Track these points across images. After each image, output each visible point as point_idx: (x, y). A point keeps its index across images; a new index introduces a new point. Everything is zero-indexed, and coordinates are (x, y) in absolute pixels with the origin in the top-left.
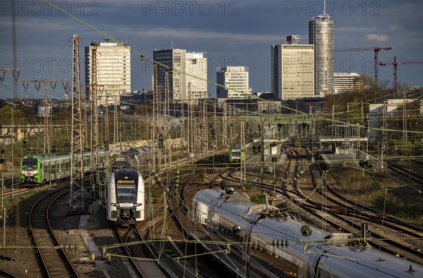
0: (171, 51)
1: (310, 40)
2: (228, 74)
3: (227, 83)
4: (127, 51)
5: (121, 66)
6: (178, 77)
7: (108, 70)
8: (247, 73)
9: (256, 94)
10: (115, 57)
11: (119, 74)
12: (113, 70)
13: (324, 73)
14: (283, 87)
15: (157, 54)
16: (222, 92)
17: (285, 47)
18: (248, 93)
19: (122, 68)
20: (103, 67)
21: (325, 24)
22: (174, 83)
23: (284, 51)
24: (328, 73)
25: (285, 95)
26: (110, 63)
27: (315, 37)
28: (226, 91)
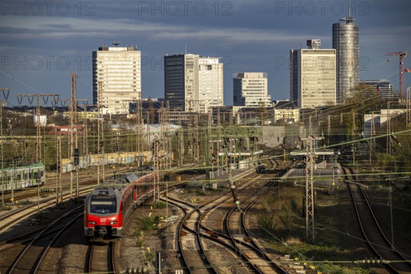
0: (183, 56)
1: (333, 44)
2: (245, 81)
3: (245, 90)
4: (137, 55)
5: (130, 73)
6: (191, 84)
7: (117, 77)
8: (266, 80)
9: (275, 102)
10: (124, 63)
11: (129, 81)
12: (123, 77)
13: (349, 79)
14: (302, 94)
15: (168, 60)
16: (239, 100)
17: (305, 52)
18: (266, 100)
19: (132, 75)
20: (111, 73)
21: (349, 27)
22: (186, 90)
23: (303, 56)
24: (352, 79)
25: (306, 103)
26: (120, 69)
27: (339, 40)
28: (244, 99)
